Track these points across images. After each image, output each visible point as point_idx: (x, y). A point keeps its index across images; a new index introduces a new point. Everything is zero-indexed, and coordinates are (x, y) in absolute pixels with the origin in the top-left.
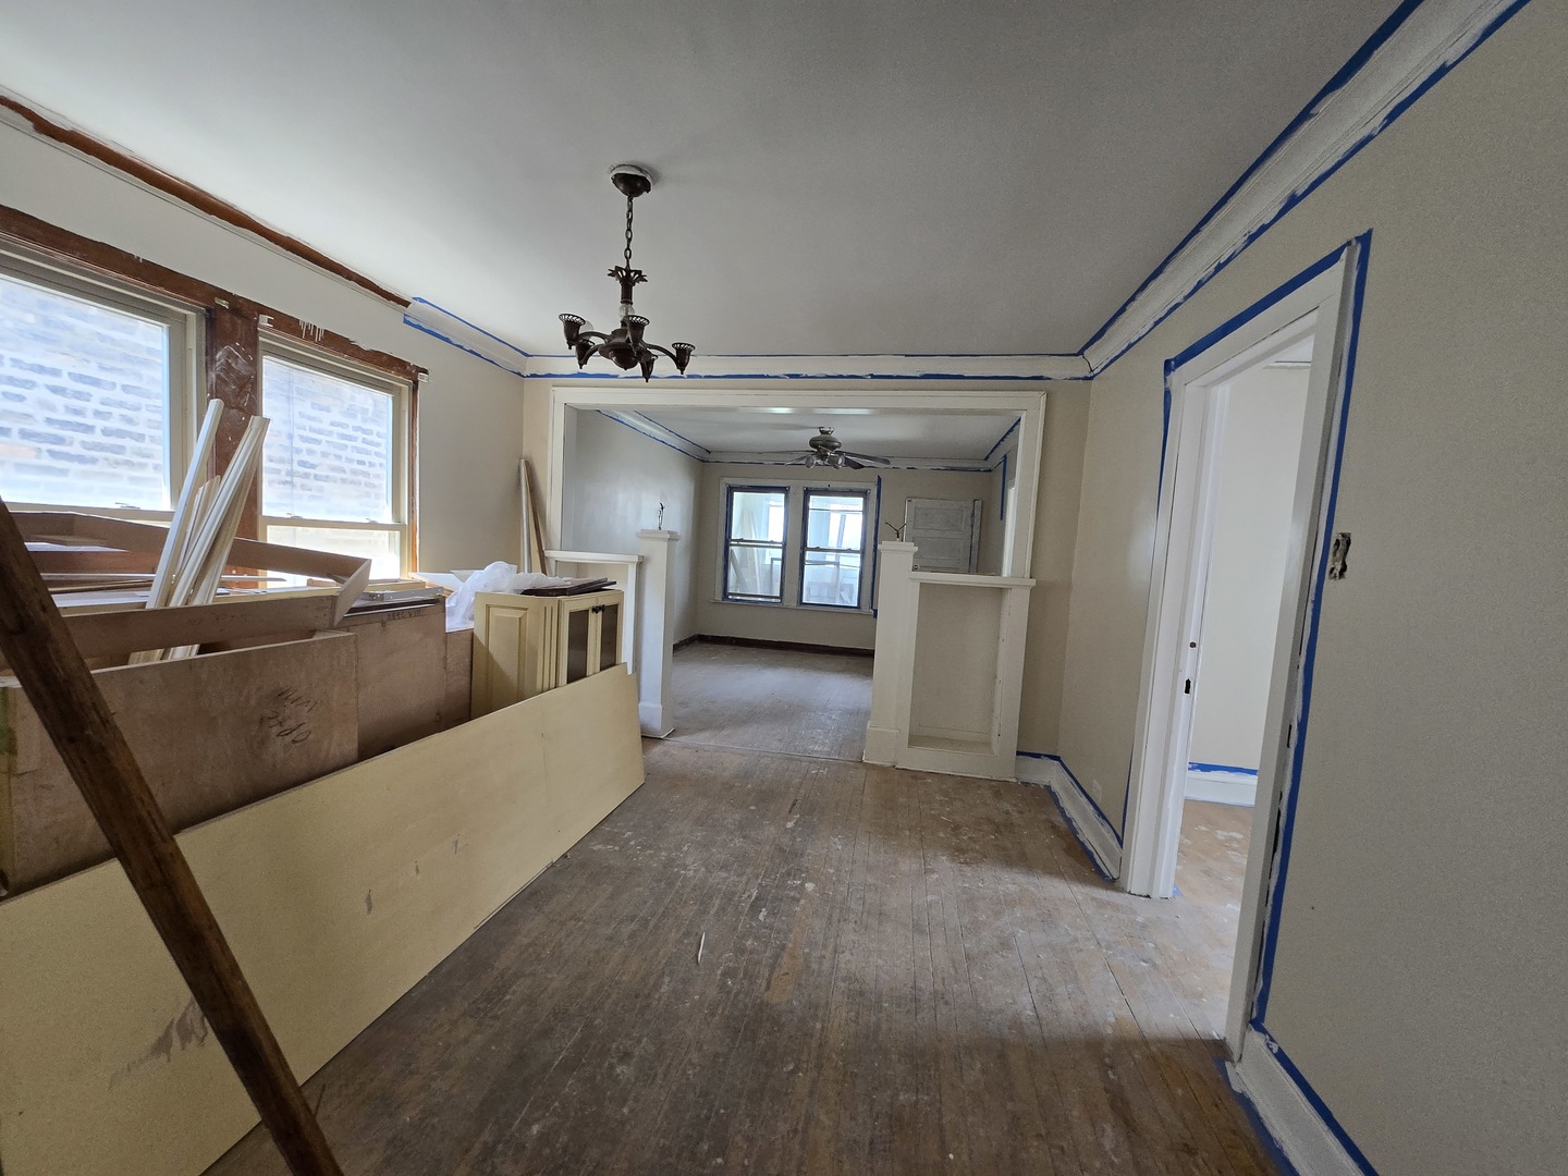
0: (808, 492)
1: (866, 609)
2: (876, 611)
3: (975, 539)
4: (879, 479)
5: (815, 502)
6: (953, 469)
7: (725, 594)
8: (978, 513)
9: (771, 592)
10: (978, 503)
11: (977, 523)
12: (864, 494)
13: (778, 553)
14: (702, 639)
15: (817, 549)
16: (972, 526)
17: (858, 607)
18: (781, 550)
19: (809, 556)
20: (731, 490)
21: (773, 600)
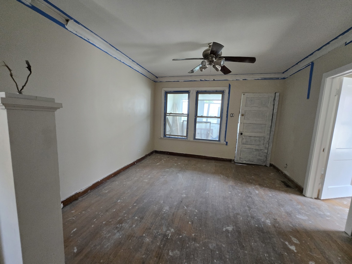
0: (198, 93)
1: (222, 141)
2: (227, 143)
3: (275, 111)
4: (230, 85)
5: (201, 97)
6: (265, 79)
7: (165, 135)
8: (277, 99)
9: (183, 135)
10: (277, 94)
11: (276, 103)
12: (222, 92)
13: (186, 118)
14: (156, 152)
15: (202, 117)
16: (274, 105)
17: (219, 141)
18: (187, 117)
19: (198, 119)
20: (166, 93)
21: (184, 137)
